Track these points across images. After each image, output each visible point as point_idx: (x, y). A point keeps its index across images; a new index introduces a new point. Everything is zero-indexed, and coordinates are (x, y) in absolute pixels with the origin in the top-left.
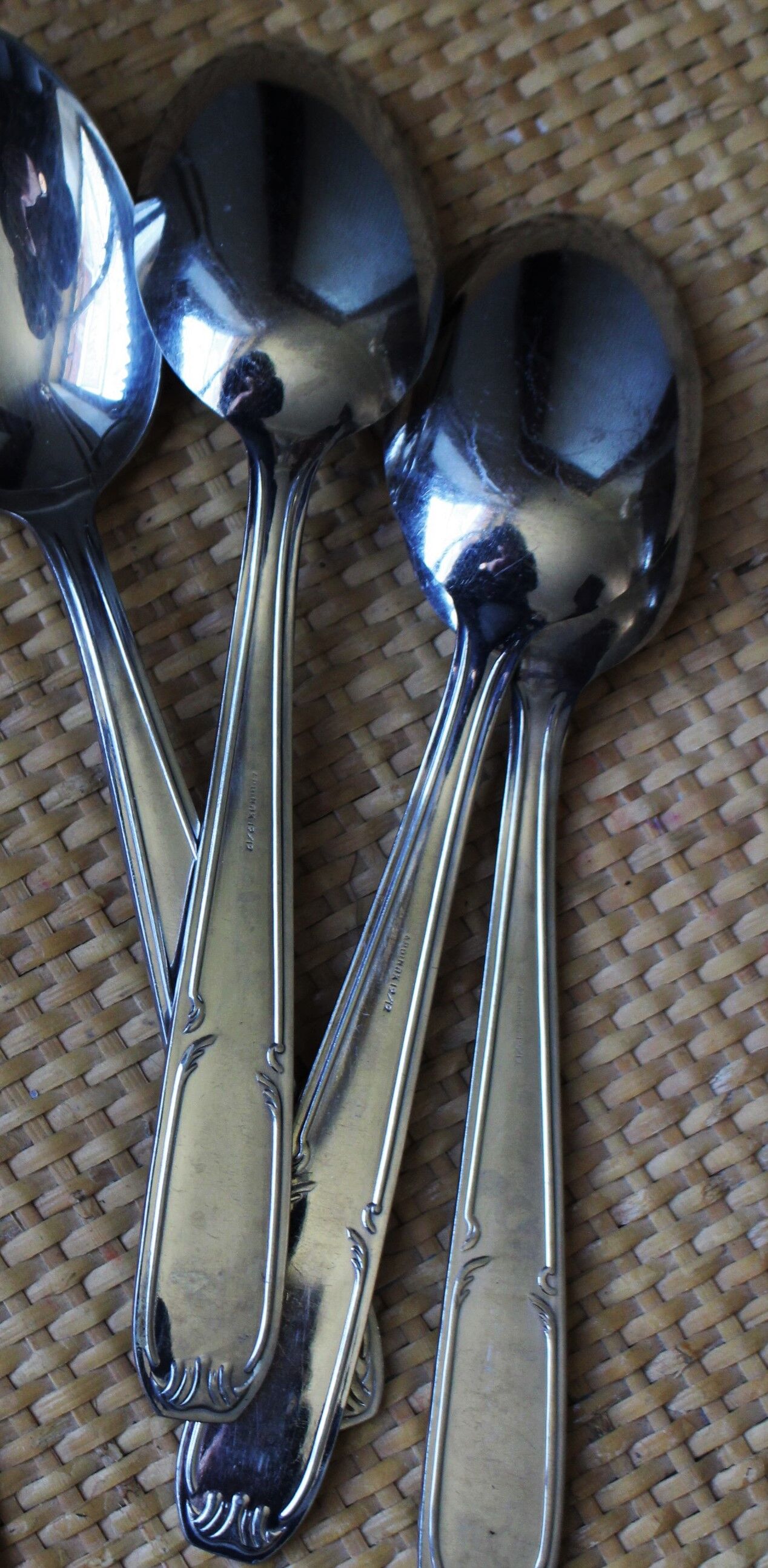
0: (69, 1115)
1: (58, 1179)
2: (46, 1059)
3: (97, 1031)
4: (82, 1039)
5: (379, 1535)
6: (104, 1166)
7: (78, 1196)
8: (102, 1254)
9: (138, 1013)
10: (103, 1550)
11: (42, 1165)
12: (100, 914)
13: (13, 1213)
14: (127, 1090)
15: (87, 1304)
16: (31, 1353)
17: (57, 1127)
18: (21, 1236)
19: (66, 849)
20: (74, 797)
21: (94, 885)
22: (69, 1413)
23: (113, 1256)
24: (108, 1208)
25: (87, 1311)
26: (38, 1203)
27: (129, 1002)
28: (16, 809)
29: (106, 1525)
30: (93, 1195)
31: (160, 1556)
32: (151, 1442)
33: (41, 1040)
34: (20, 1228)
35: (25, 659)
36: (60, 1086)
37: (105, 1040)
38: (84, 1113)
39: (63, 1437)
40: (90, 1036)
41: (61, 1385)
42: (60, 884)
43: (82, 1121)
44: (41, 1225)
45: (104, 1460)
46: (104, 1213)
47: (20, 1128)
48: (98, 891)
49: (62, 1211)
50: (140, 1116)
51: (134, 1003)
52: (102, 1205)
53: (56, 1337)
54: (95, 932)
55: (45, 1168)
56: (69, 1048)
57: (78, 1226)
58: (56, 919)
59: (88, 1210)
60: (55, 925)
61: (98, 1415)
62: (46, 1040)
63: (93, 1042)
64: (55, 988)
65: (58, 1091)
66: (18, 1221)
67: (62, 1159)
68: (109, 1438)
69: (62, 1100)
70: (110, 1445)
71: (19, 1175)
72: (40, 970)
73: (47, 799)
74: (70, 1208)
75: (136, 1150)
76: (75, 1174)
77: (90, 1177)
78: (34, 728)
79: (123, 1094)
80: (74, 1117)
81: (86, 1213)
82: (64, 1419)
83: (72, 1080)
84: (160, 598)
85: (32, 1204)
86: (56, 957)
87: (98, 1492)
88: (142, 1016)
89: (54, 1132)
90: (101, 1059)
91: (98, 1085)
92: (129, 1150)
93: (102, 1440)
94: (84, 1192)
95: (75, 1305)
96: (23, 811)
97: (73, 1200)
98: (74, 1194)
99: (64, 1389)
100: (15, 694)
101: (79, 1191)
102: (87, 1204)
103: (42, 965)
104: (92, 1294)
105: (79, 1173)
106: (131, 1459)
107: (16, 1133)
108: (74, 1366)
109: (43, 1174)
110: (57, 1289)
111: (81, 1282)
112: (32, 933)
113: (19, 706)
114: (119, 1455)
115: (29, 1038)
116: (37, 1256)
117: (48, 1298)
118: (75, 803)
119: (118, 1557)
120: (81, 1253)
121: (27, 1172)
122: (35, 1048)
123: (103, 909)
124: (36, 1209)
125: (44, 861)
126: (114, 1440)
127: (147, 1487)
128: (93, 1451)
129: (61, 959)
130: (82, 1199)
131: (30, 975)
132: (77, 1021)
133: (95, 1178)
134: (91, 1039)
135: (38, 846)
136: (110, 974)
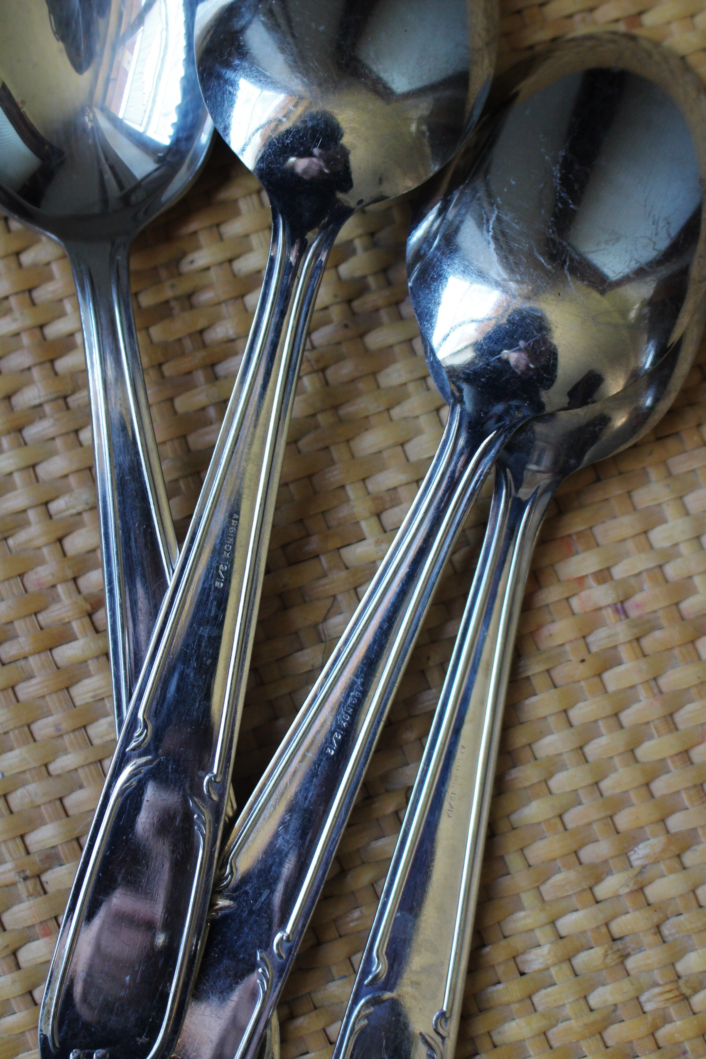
0: (27, 800)
1: (7, 856)
2: (15, 744)
3: (66, 726)
4: (51, 731)
6: (53, 851)
7: (22, 875)
8: (38, 931)
9: (106, 715)
12: (86, 620)
14: (86, 784)
15: (17, 974)
17: (15, 808)
19: (64, 554)
20: (80, 508)
21: (84, 592)
23: (47, 934)
24: (50, 888)
25: (14, 982)
28: (24, 511)
30: (38, 875)
33: (12, 727)
35: (56, 374)
36: (24, 772)
37: (72, 735)
38: (41, 799)
40: (58, 730)
42: (54, 586)
43: (39, 806)
46: (45, 892)
48: (87, 599)
49: (7, 886)
51: (104, 707)
52: (45, 885)
54: (79, 635)
56: (37, 737)
57: (20, 902)
58: (45, 618)
59: (31, 888)
60: (43, 623)
62: (16, 728)
63: (60, 736)
64: (34, 681)
65: (22, 776)
67: (15, 838)
69: (23, 784)
72: (22, 663)
73: (55, 506)
74: (14, 884)
76: (23, 853)
77: (38, 858)
78: (53, 439)
79: (81, 787)
80: (32, 802)
81: (28, 891)
83: (35, 768)
84: (190, 335)
86: (39, 653)
89: (11, 813)
90: (66, 752)
91: (59, 776)
92: (79, 839)
94: (28, 873)
95: (5, 972)
96: (30, 514)
97: (17, 878)
98: (19, 873)
100: (40, 405)
101: (24, 871)
102: (30, 883)
103: (25, 658)
104: (22, 965)
105: (28, 853)
111: (15, 952)
112: (20, 628)
113: (43, 417)
118: (79, 514)
120: (19, 926)
122: (7, 733)
123: (90, 615)
125: (42, 563)
129: (43, 656)
130: (26, 879)
131: (13, 665)
132: (49, 714)
133: (41, 861)
134: (58, 734)
135: (39, 548)
136: (88, 675)
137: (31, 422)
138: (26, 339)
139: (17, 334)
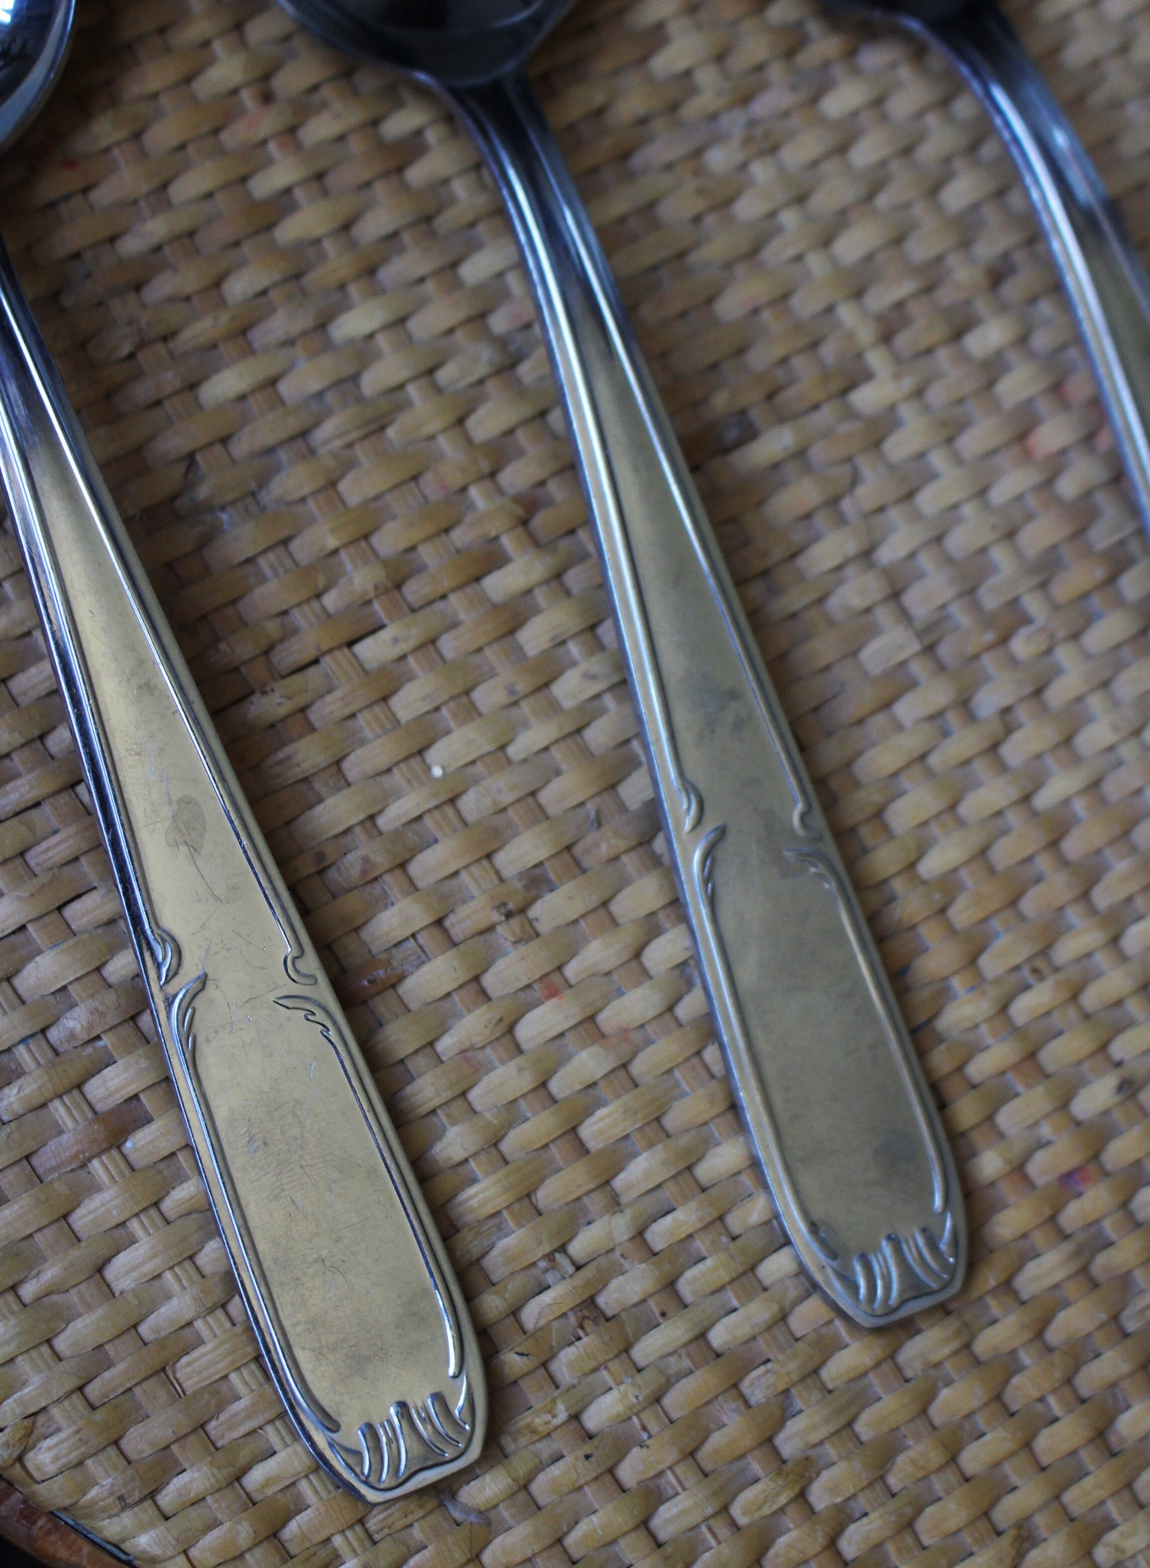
0: (487, 802)
1: (475, 890)
2: (452, 724)
3: (522, 687)
4: (502, 698)
5: (918, 1365)
6: (537, 871)
7: (503, 910)
8: (538, 991)
9: (573, 664)
10: (554, 1401)
11: (452, 868)
12: (520, 531)
13: (413, 936)
14: (564, 767)
15: (520, 1060)
16: (444, 1130)
17: (470, 819)
18: (425, 969)
19: (471, 442)
20: (480, 373)
21: (510, 490)
22: (498, 1213)
23: (553, 993)
24: (543, 927)
25: (520, 1070)
26: (447, 923)
27: (561, 650)
28: (401, 387)
29: (554, 1366)
30: (523, 910)
31: (632, 1407)
32: (612, 1250)
33: (446, 697)
34: (424, 958)
35: (409, 188)
36: (473, 763)
37: (532, 700)
38: (508, 798)
39: (492, 1246)
40: (511, 691)
41: (487, 1174)
42: (464, 489)
43: (504, 810)
44: (453, 952)
45: (550, 1278)
46: (538, 935)
47: (419, 818)
48: (518, 499)
49: (481, 933)
50: (582, 804)
51: (568, 652)
52: (536, 924)
53: (478, 1107)
54: (513, 554)
55: (456, 874)
56: (483, 710)
57: (504, 954)
58: (460, 537)
59: (517, 930)
60: (458, 544)
61: (540, 1213)
62: (452, 698)
63: (516, 703)
64: (462, 629)
65: (471, 770)
66: (421, 947)
67: (478, 860)
68: (556, 1245)
69: (476, 781)
70: (558, 1256)
71: (420, 884)
72: (440, 605)
73: (443, 375)
74: (491, 929)
75: (578, 850)
76: (497, 882)
77: (519, 885)
78: (422, 280)
79: (558, 773)
80: (494, 803)
81: (514, 934)
82: (493, 1222)
83: (489, 753)
85: (439, 922)
86: (461, 587)
87: (542, 1322)
88: (582, 667)
89: (465, 824)
90: (526, 725)
91: (525, 761)
92: (569, 848)
93: (547, 1248)
94: (511, 906)
95: (503, 1063)
96: (412, 390)
97: (496, 917)
98: (498, 907)
99: (492, 1179)
101: (504, 904)
102: (515, 922)
103: (443, 597)
104: (525, 1046)
105: (502, 880)
106: (588, 1273)
107: (415, 826)
108: (505, 1146)
109: (454, 882)
110: (478, 1041)
111: (510, 1030)
112: (428, 554)
113: (401, 250)
114: (571, 1269)
115: (429, 696)
116: (448, 995)
117: (465, 1052)
118: (481, 381)
119: (573, 1411)
120: (510, 990)
121: (431, 879)
122: (437, 709)
123: (524, 523)
124: (445, 932)
125: (440, 456)
126: (562, 1249)
127: (609, 1313)
128: (534, 1264)
129: (469, 590)
130: (509, 915)
131: (428, 610)
132: (492, 674)
133: (525, 887)
134: (513, 699)
135: (432, 437)
136: (536, 611)
137: (386, 260)
138: (356, 145)
139: (341, 138)
